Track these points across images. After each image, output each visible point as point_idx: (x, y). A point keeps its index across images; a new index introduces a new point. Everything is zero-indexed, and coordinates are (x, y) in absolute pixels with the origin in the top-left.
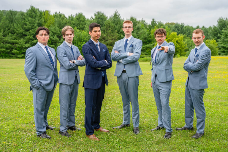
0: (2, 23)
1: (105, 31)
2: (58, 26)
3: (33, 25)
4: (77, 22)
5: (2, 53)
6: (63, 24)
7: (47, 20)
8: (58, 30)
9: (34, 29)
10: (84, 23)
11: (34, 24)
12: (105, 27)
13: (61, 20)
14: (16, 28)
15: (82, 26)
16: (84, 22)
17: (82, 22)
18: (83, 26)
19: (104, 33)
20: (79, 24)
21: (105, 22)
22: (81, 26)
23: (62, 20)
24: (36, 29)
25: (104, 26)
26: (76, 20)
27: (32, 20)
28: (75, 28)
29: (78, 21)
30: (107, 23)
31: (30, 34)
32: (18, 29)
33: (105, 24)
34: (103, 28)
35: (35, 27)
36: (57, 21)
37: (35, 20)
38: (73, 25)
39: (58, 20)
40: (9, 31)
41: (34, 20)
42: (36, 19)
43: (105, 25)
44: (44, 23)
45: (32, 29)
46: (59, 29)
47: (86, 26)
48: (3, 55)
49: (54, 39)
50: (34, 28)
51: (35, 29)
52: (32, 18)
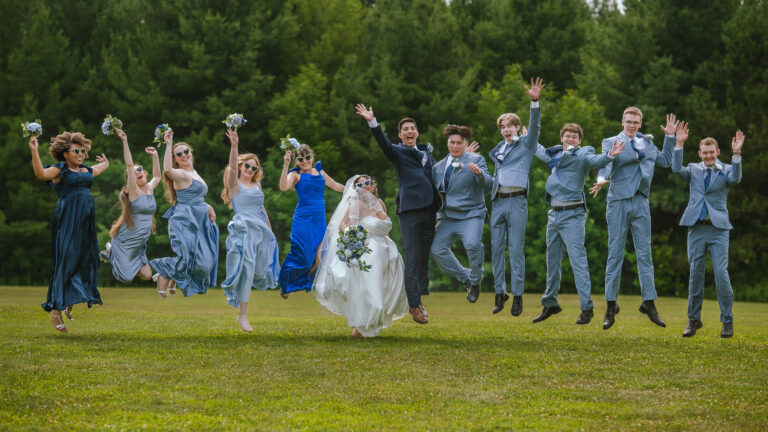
0: (27, 54)
1: (730, 90)
2: (392, 66)
3: (229, 63)
4: (516, 29)
5: (19, 252)
6: (425, 47)
7: (314, 23)
8: (394, 92)
9: (232, 87)
10: (566, 35)
11: (236, 52)
12: (728, 61)
13: (416, 23)
14: (116, 84)
15: (556, 55)
16: (569, 28)
17: (552, 30)
18: (565, 55)
19: (721, 106)
20: (531, 41)
21: (732, 24)
22: (545, 55)
23: (421, 19)
24: (250, 83)
25: (716, 52)
26: (507, 16)
27: (225, 30)
28: (508, 78)
29: (525, 23)
30: (740, 35)
31: (210, 122)
32: (129, 92)
33: (725, 38)
34: (711, 69)
35: (244, 77)
36: (388, 30)
37: (243, 24)
38: (488, 52)
39: (392, 25)
40: (67, 101)
41: (237, 24)
42: (249, 19)
43: (722, 48)
44: (295, 45)
45: (226, 85)
46: (397, 83)
47: (583, 56)
48: (26, 264)
49: (366, 153)
50: (232, 80)
51: (243, 86)
52: (223, 12)
